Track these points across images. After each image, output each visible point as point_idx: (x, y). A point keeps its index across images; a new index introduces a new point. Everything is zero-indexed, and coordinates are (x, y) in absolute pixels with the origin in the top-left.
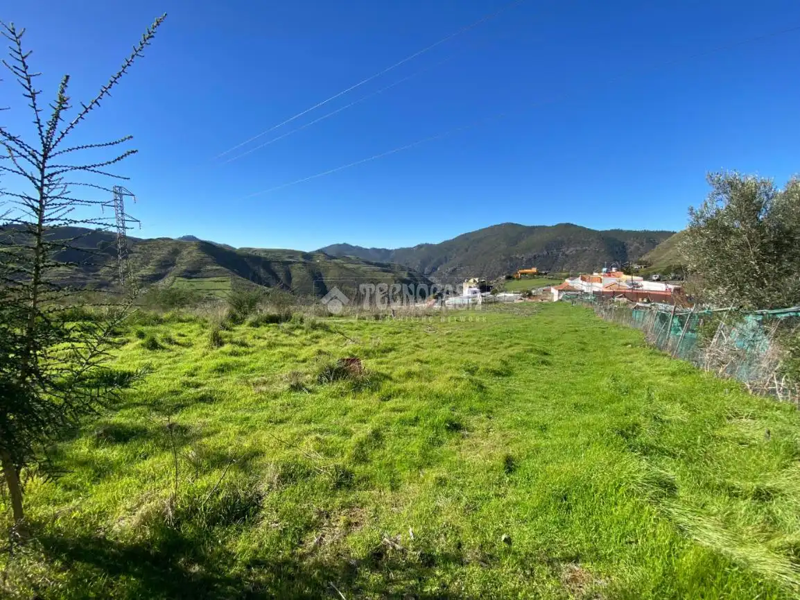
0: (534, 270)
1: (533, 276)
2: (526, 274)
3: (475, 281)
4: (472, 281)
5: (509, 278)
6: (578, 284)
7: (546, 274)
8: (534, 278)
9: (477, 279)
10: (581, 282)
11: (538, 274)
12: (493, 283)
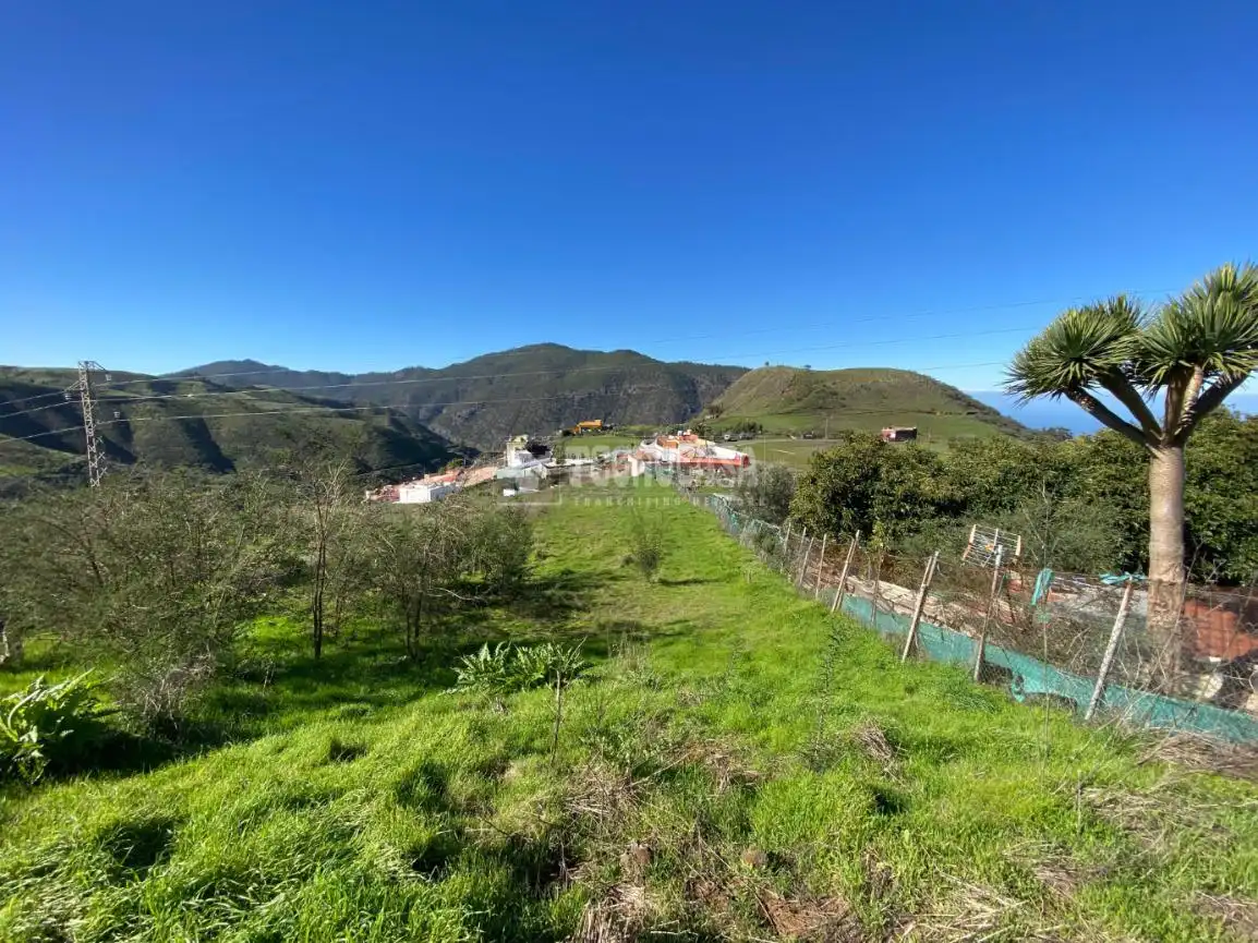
0: (598, 423)
1: (596, 431)
2: (586, 428)
3: (522, 440)
4: (518, 439)
5: (567, 434)
6: (656, 450)
7: (611, 428)
8: (599, 434)
9: (525, 437)
10: (656, 446)
11: (604, 428)
12: (545, 440)
